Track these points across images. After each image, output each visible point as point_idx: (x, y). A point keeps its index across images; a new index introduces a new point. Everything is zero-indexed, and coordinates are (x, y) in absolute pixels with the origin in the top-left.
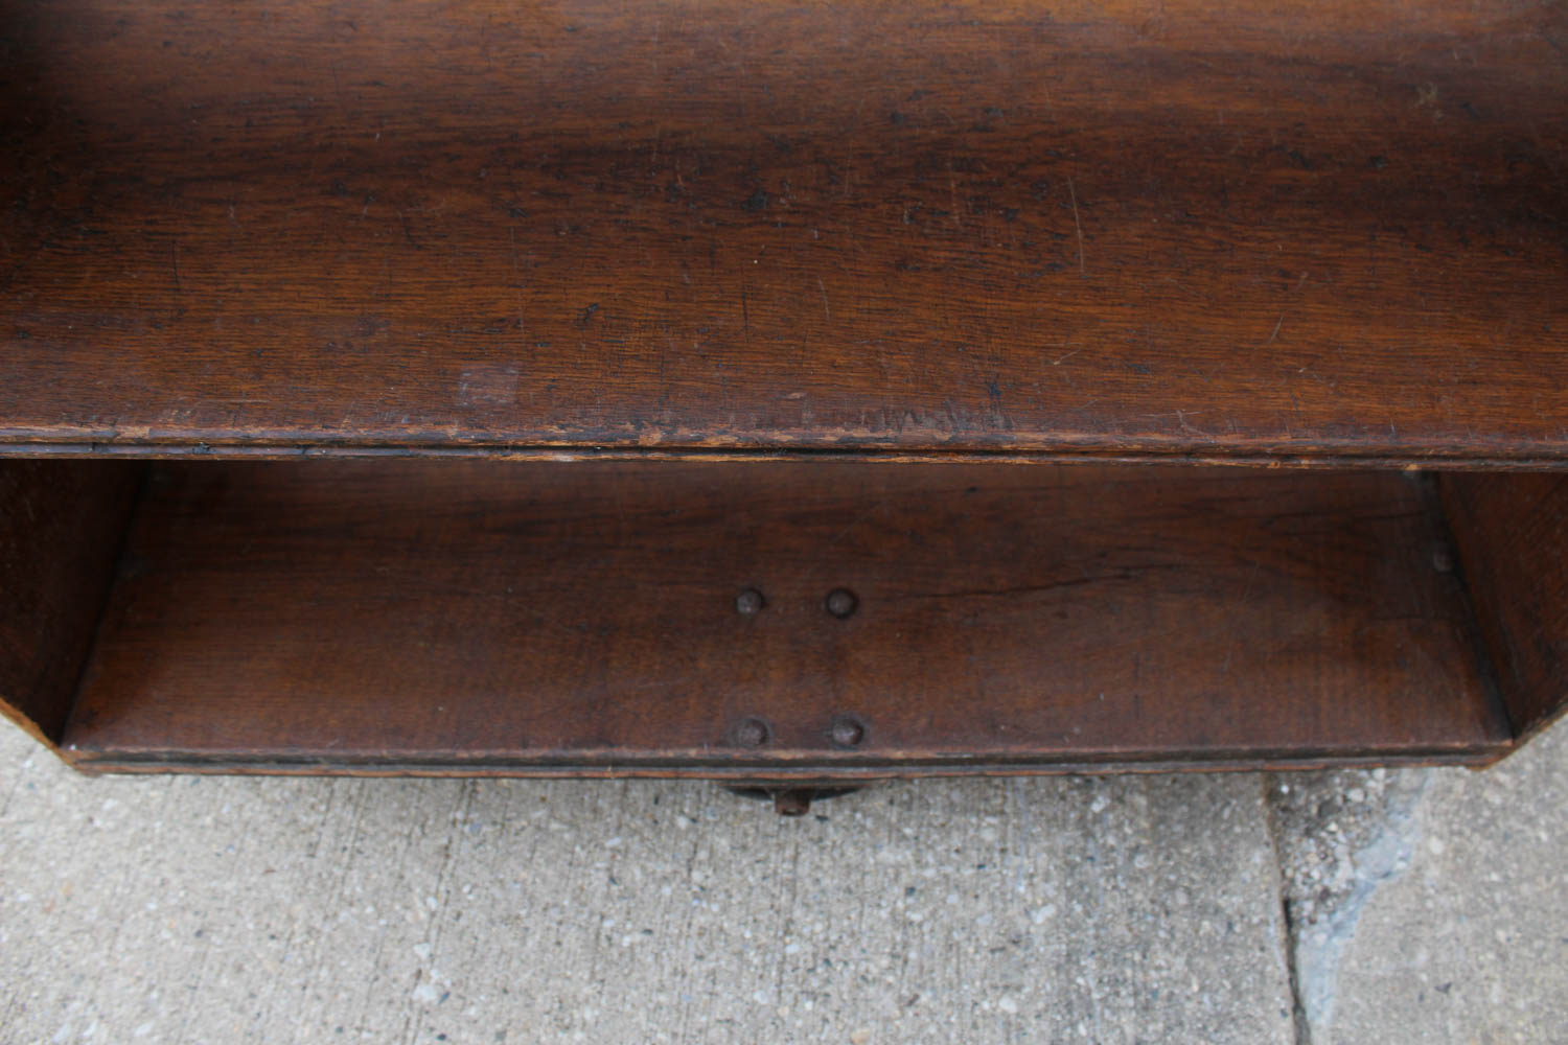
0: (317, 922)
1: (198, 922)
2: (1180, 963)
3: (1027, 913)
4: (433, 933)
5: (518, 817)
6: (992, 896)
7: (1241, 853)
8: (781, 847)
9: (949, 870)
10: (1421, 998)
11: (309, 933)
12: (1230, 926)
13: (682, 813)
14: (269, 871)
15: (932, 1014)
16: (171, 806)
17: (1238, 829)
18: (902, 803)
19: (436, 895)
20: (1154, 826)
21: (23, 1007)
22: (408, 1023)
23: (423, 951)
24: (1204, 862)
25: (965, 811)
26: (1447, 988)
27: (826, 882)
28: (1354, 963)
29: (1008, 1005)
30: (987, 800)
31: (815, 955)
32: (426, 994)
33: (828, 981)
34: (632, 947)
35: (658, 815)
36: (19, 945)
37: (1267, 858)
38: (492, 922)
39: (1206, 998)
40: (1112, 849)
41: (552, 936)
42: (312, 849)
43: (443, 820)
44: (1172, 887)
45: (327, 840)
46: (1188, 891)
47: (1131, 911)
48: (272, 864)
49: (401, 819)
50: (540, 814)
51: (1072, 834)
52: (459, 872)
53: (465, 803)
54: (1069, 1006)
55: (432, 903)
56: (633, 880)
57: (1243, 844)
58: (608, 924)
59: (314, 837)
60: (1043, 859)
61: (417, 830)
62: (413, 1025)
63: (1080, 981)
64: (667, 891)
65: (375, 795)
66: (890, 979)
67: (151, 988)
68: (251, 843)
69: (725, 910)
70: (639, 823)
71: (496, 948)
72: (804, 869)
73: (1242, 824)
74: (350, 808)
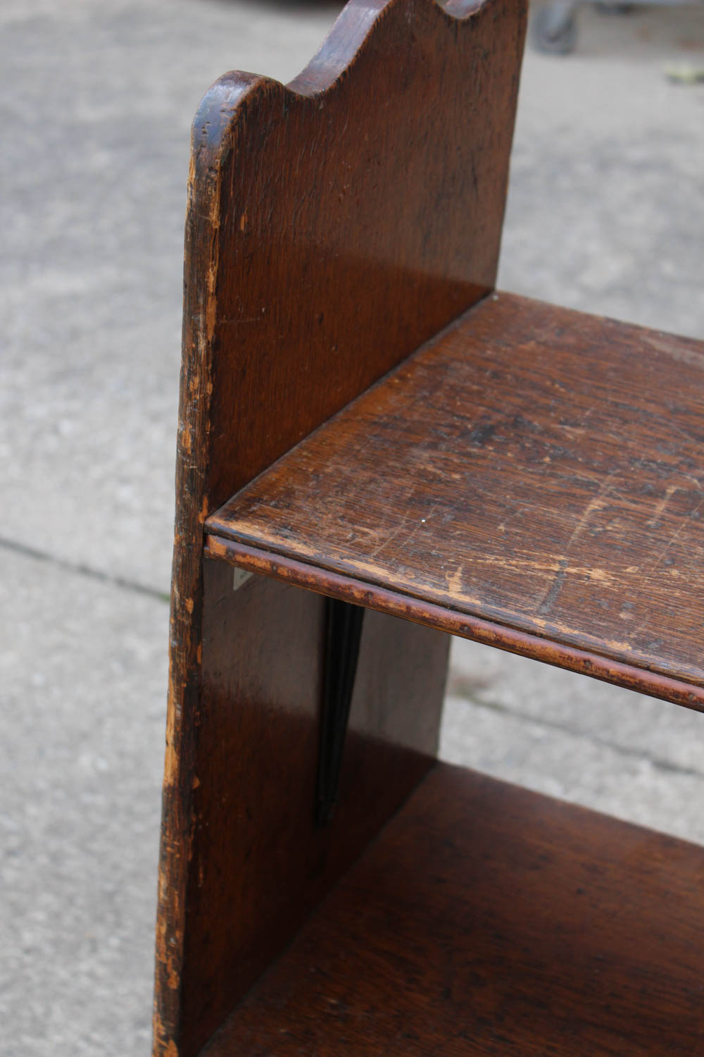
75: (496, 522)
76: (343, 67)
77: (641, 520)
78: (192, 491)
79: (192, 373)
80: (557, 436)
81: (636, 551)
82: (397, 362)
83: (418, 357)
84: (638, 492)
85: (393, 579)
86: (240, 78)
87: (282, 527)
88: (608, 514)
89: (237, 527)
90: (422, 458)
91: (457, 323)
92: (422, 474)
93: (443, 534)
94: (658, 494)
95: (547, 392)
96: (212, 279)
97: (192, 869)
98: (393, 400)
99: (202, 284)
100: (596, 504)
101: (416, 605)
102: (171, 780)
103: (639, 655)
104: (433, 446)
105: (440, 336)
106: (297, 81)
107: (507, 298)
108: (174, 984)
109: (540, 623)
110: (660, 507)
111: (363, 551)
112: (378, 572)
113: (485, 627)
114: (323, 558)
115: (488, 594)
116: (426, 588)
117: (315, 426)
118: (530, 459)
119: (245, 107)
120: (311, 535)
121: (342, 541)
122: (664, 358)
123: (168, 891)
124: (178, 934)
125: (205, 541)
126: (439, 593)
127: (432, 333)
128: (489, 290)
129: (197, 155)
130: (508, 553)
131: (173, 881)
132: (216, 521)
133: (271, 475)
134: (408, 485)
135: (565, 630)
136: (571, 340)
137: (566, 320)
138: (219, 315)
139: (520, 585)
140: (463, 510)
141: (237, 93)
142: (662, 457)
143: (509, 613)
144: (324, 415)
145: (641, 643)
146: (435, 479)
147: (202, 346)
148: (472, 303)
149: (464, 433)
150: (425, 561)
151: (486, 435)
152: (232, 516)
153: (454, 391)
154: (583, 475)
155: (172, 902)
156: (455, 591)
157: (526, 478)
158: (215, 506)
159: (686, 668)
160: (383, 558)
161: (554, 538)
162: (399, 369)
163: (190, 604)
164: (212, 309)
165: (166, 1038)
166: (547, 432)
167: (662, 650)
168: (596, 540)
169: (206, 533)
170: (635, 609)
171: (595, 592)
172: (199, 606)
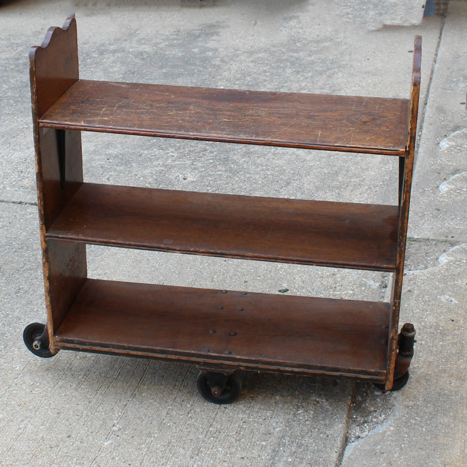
0: (89, 414)
1: (58, 411)
2: (311, 441)
3: (274, 429)
4: (119, 419)
5: (146, 401)
6: (266, 425)
7: (336, 424)
8: (213, 412)
9: (256, 420)
10: (375, 454)
11: (87, 416)
12: (328, 436)
13: (189, 404)
14: (78, 404)
15: (243, 443)
16: (53, 391)
17: (337, 420)
18: (247, 407)
19: (121, 413)
20: (314, 417)
21: (12, 421)
22: (109, 433)
23: (116, 422)
24: (325, 425)
25: (263, 409)
26: (383, 453)
27: (223, 419)
28: (359, 446)
29: (264, 443)
30: (270, 408)
31: (216, 431)
32: (115, 428)
33: (218, 435)
34: (170, 425)
35: (183, 403)
36: (12, 410)
37: (343, 426)
38: (135, 418)
39: (316, 447)
40: (301, 420)
41: (150, 422)
42: (90, 402)
43: (126, 400)
44: (315, 428)
45: (94, 400)
46: (319, 429)
47: (302, 431)
48: (79, 403)
49: (114, 399)
50: (152, 401)
51: (291, 416)
52: (128, 409)
53: (132, 398)
54: (279, 445)
55: (120, 414)
56: (173, 414)
57: (337, 423)
58: (164, 421)
59: (91, 400)
60: (281, 420)
61: (119, 401)
62: (111, 433)
63: (284, 441)
64: (181, 417)
65: (108, 394)
66: (235, 436)
67: (44, 421)
68: (74, 399)
69: (195, 421)
70: (177, 404)
71: (135, 422)
72: (218, 416)
73: (338, 419)
74: (101, 396)
75: (87, 114)
76: (48, 42)
77: (112, 110)
78: (36, 116)
79: (33, 95)
80: (96, 101)
81: (112, 114)
82: (63, 94)
83: (67, 92)
84: (110, 106)
85: (72, 124)
86: (35, 47)
87: (51, 120)
88: (106, 110)
89: (44, 121)
90: (72, 107)
91: (73, 86)
92: (73, 109)
93: (79, 117)
94: (115, 106)
95: (92, 94)
96: (35, 79)
97: (43, 188)
98: (65, 100)
99: (33, 80)
100: (104, 109)
101: (76, 127)
102: (37, 171)
103: (114, 127)
104: (74, 105)
105: (70, 89)
106: (42, 46)
107: (81, 80)
108: (43, 213)
109: (97, 126)
110: (115, 108)
111: (66, 121)
112: (70, 123)
113: (89, 128)
114: (60, 123)
115: (88, 123)
116: (78, 124)
117: (52, 105)
118: (91, 104)
119: (36, 51)
120: (57, 120)
121: (62, 120)
122: (113, 86)
123: (39, 194)
124: (42, 202)
125: (39, 124)
126: (80, 124)
127: (69, 88)
128: (78, 79)
129: (30, 60)
130: (90, 118)
131: (40, 192)
132: (40, 121)
133: (47, 113)
134: (71, 111)
135: (101, 126)
136: (95, 86)
137: (94, 82)
138: (37, 85)
139: (93, 121)
140: (81, 113)
141: (35, 49)
142: (114, 101)
143: (92, 125)
144: (53, 103)
145: (114, 126)
146: (75, 110)
147: (34, 90)
148: (75, 82)
149: (79, 103)
150: (76, 121)
151: (83, 102)
152: (42, 119)
153: (75, 97)
154: (101, 106)
155: (40, 196)
156: (83, 124)
157: (91, 107)
158: (39, 118)
159: (121, 128)
160: (70, 121)
161: (98, 115)
162: (65, 94)
163: (37, 136)
164: (35, 84)
165: (42, 225)
166: (94, 100)
167: (117, 126)
168: (105, 114)
169: (39, 123)
170: (113, 122)
171: (106, 120)
172: (39, 137)
